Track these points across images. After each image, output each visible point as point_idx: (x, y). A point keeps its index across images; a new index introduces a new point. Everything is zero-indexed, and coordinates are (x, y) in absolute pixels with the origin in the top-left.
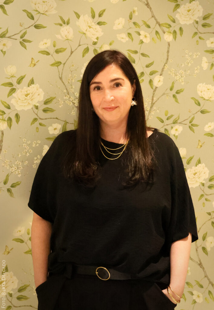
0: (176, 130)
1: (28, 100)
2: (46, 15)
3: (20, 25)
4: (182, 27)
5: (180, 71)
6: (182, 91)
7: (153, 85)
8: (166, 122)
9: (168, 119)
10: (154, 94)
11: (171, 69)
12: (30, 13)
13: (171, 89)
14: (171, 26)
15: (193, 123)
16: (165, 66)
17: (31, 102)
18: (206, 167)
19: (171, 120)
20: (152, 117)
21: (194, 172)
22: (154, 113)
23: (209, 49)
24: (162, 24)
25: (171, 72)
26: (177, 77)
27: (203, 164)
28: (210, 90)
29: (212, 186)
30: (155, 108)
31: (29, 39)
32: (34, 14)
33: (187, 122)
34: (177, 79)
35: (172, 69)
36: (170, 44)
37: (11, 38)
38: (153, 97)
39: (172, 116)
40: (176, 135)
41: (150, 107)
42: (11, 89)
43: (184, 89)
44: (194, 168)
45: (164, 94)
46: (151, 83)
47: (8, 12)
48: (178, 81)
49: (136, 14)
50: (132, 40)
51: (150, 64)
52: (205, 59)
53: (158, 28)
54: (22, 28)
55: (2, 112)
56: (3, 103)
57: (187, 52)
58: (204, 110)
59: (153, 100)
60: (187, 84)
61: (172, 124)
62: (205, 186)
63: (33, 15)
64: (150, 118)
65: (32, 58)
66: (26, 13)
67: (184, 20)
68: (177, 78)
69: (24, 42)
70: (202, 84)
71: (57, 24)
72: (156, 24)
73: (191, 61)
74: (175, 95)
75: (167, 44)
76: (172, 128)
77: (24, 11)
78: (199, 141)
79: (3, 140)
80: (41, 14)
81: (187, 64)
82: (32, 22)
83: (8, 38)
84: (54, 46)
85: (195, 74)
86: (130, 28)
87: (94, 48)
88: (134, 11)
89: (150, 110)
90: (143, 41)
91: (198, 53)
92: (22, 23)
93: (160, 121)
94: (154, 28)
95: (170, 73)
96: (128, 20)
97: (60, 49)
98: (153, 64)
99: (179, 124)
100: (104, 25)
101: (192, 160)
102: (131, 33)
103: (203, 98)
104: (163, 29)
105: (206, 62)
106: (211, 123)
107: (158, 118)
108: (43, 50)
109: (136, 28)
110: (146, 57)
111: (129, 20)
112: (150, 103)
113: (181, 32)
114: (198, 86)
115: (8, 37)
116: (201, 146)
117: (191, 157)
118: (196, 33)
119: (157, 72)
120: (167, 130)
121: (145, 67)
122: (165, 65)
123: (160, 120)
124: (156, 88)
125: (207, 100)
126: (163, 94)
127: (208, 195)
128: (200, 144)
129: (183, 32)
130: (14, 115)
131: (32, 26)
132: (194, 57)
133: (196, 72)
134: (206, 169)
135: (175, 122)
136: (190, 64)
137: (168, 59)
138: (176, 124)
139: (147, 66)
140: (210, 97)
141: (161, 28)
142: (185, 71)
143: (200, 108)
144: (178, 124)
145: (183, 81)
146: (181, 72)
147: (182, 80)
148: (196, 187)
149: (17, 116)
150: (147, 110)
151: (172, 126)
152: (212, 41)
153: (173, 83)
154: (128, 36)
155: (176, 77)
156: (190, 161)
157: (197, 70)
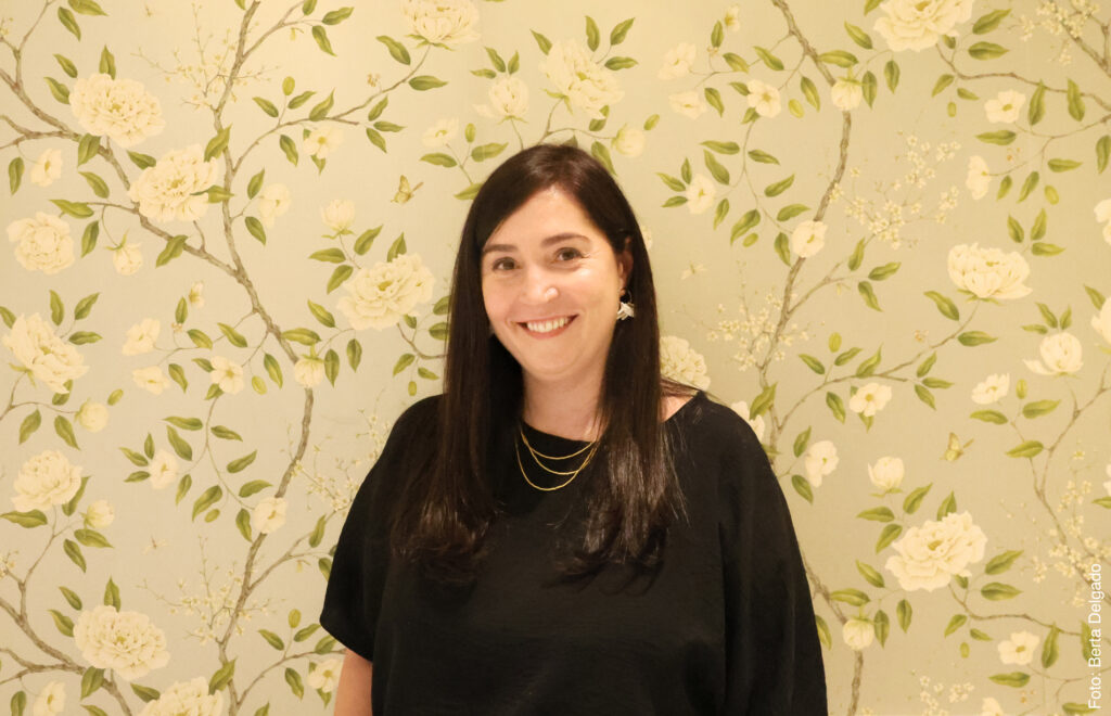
0: (869, 398)
1: (387, 299)
2: (447, 48)
3: (369, 81)
4: (898, 61)
5: (887, 205)
6: (894, 271)
7: (788, 251)
8: (834, 372)
9: (838, 362)
10: (791, 282)
11: (855, 200)
12: (398, 45)
13: (854, 265)
14: (855, 61)
15: (931, 375)
16: (834, 191)
17: (394, 306)
18: (974, 522)
19: (851, 367)
20: (783, 354)
21: (931, 540)
22: (791, 341)
23: (994, 130)
24: (825, 55)
25: (853, 207)
26: (876, 223)
27: (966, 513)
28: (995, 266)
29: (997, 588)
30: (795, 326)
31: (393, 122)
32: (411, 46)
33: (910, 373)
34: (875, 232)
35: (858, 199)
36: (853, 119)
37: (340, 121)
38: (788, 290)
39: (853, 353)
40: (867, 414)
41: (778, 323)
42: (340, 267)
43: (900, 264)
44: (930, 525)
45: (827, 280)
46: (783, 247)
47: (334, 48)
48: (880, 238)
49: (736, 26)
50: (721, 110)
51: (779, 185)
52: (978, 164)
53: (809, 69)
54: (375, 90)
55: (309, 335)
56: (313, 308)
57: (913, 141)
58: (973, 332)
59: (787, 298)
60: (911, 246)
61: (853, 377)
62: (971, 587)
63: (408, 49)
64: (778, 359)
65: (403, 178)
66: (388, 45)
67: (904, 38)
68: (875, 228)
69: (378, 132)
70: (964, 246)
71: (480, 71)
72: (804, 55)
73: (929, 170)
74: (865, 282)
75: (842, 120)
76: (854, 390)
77: (383, 39)
78: (952, 435)
79: (312, 419)
80: (432, 47)
81: (912, 182)
82: (404, 71)
83: (335, 123)
84: (470, 139)
85: (942, 214)
86: (715, 73)
87: (593, 141)
88: (728, 20)
89: (778, 330)
90: (758, 111)
91: (952, 145)
92: (374, 77)
93: (812, 368)
94: (796, 70)
95: (850, 212)
96: (708, 50)
97: (486, 146)
98: (790, 185)
99: (882, 380)
100: (628, 67)
101: (925, 497)
102: (718, 89)
103: (969, 292)
104: (827, 71)
105: (984, 174)
106: (999, 376)
107: (805, 358)
108: (434, 152)
109: (735, 70)
110: (767, 162)
111: (711, 48)
112: (779, 309)
113: (891, 78)
114: (952, 255)
115: (334, 119)
116: (959, 454)
117: (919, 489)
118: (946, 79)
119: (804, 209)
120: (838, 398)
121: (763, 194)
122: (832, 187)
123: (812, 364)
124: (801, 260)
125: (985, 300)
126: (825, 280)
127: (981, 619)
128: (955, 447)
129: (900, 77)
130: (345, 344)
131: (404, 81)
132: (940, 157)
133: (944, 206)
134: (976, 531)
135: (865, 372)
136: (922, 182)
137: (843, 167)
138: (868, 379)
139: (771, 192)
140: (995, 288)
141: (820, 69)
142: (904, 205)
143: (959, 328)
144: (878, 379)
145: (896, 236)
146: (890, 207)
147: (893, 234)
148: (937, 591)
149: (354, 347)
150: (767, 330)
151: (856, 385)
152: (1005, 103)
153: (861, 245)
154: (707, 98)
155: (872, 224)
156: (916, 503)
157: (948, 199)
